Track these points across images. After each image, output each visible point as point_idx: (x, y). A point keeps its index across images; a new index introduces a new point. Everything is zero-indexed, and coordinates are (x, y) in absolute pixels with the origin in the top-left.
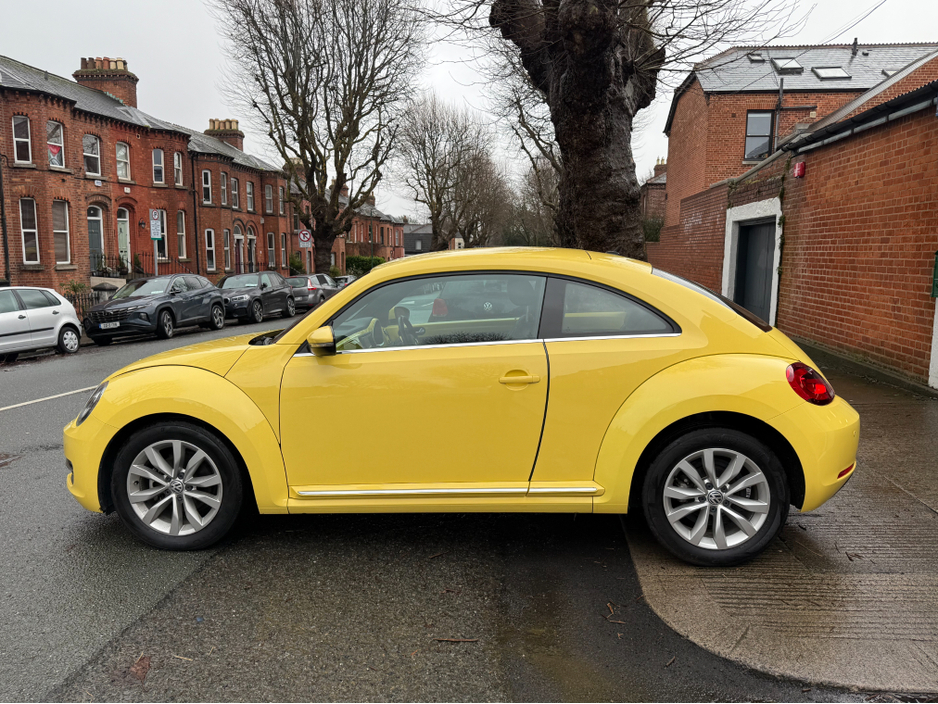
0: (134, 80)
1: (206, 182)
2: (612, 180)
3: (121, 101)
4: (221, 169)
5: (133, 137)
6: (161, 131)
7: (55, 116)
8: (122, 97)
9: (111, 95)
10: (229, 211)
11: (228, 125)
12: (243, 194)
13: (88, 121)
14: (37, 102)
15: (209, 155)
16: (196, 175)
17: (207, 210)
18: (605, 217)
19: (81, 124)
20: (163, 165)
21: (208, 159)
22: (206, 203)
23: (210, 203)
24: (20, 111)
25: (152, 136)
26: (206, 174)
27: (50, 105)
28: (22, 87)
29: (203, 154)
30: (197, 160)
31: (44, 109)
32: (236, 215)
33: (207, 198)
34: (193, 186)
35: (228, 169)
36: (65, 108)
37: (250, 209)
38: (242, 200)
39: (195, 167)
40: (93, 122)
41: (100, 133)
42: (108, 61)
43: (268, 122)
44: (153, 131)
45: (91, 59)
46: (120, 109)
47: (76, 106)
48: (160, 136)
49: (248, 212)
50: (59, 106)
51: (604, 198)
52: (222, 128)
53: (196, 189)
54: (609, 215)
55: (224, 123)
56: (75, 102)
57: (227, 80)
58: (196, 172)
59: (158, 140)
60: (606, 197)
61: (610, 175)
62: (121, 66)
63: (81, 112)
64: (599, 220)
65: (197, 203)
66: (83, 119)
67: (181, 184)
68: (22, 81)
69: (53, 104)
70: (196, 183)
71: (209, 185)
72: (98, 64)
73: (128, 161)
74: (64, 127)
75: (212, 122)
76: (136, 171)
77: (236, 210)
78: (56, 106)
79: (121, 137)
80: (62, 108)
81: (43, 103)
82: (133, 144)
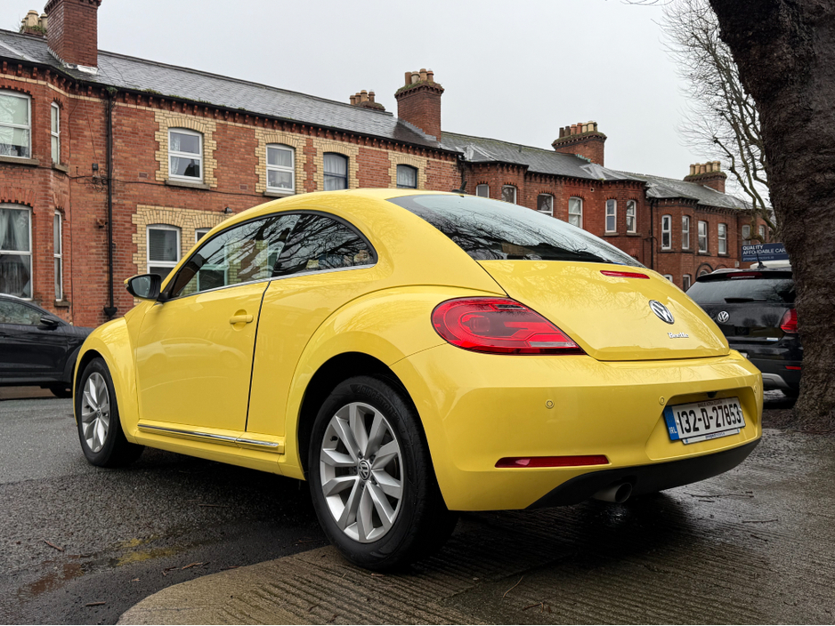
0: (602, 138)
1: (666, 228)
2: (811, 126)
3: (589, 160)
4: (682, 212)
5: (587, 191)
6: (615, 182)
7: (510, 181)
8: (589, 156)
9: (581, 157)
10: (691, 256)
11: (708, 168)
12: (713, 238)
13: (543, 181)
14: (494, 171)
15: (670, 199)
16: (655, 222)
17: (665, 256)
18: (802, 177)
19: (537, 185)
20: (615, 215)
21: (669, 204)
22: (664, 248)
23: (669, 248)
24: (482, 180)
25: (606, 187)
26: (667, 219)
27: (505, 172)
28: (485, 160)
29: (663, 199)
30: (657, 206)
31: (500, 176)
32: (704, 260)
33: (666, 243)
34: (651, 232)
35: (692, 212)
36: (519, 172)
37: (722, 252)
38: (711, 243)
39: (654, 213)
40: (548, 182)
41: (554, 191)
42: (581, 126)
43: (731, 156)
44: (607, 182)
45: (568, 127)
46: (583, 167)
47: (529, 169)
48: (613, 187)
49: (719, 256)
50: (513, 172)
51: (798, 151)
52: (702, 172)
53: (655, 235)
54: (808, 175)
55: (705, 166)
56: (527, 166)
57: (687, 121)
58: (654, 219)
59: (613, 191)
60: (801, 149)
61: (808, 120)
62: (591, 128)
63: (536, 174)
64: (793, 182)
65: (655, 249)
66: (538, 180)
67: (634, 231)
68: (488, 155)
69: (508, 171)
70: (655, 229)
71: (669, 230)
72: (573, 131)
73: (581, 214)
74: (517, 189)
75: (693, 167)
76: (588, 222)
77: (703, 255)
78: (511, 172)
79: (574, 192)
80: (516, 173)
81: (500, 171)
82: (586, 197)
